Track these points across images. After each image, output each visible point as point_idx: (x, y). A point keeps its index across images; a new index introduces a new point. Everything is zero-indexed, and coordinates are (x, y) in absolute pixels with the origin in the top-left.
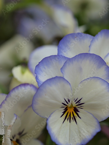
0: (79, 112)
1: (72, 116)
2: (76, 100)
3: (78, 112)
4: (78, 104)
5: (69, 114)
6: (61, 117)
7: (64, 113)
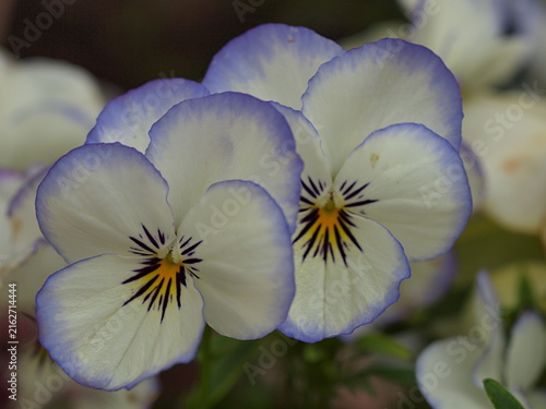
0: (185, 284)
1: (163, 291)
2: (186, 243)
3: (182, 286)
4: (186, 257)
5: (156, 283)
6: (124, 283)
7: (142, 273)
